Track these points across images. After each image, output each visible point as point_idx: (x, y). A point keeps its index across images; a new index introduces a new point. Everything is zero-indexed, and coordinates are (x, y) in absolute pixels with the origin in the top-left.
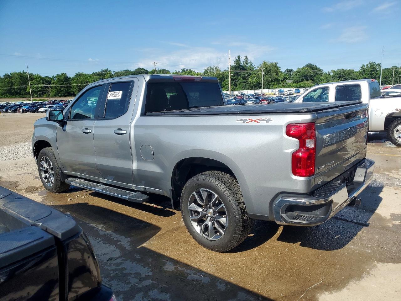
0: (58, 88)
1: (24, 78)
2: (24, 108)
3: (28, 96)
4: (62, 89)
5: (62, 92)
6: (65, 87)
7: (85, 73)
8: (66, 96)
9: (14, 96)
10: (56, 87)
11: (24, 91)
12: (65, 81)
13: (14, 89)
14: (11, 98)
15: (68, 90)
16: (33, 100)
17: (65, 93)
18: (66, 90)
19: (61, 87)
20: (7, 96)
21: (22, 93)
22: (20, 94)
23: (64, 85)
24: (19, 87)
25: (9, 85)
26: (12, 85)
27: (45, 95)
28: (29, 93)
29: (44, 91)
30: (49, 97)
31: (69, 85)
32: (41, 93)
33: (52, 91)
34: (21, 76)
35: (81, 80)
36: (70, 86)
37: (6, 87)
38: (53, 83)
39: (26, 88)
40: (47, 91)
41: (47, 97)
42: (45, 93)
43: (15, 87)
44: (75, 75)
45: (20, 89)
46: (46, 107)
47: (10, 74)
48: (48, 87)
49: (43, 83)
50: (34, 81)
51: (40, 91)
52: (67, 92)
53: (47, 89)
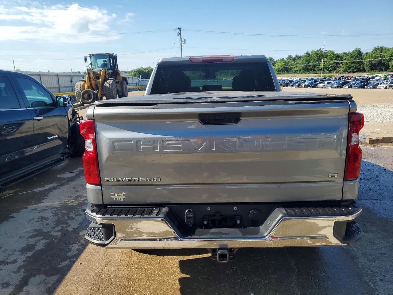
0: (349, 64)
1: (319, 55)
2: (306, 83)
3: (320, 72)
4: (352, 65)
5: (352, 68)
6: (356, 63)
7: (385, 47)
8: (355, 72)
9: (309, 72)
10: (347, 64)
11: (318, 67)
12: (357, 57)
13: (310, 66)
14: (306, 74)
15: (358, 66)
16: (323, 76)
17: (355, 69)
18: (356, 66)
19: (352, 63)
20: (303, 72)
21: (316, 69)
22: (314, 70)
23: (355, 61)
24: (314, 63)
25: (307, 62)
26: (309, 62)
27: (335, 71)
28: (321, 70)
29: (335, 67)
30: (338, 73)
31: (360, 61)
32: (332, 69)
33: (342, 67)
34: (317, 54)
35: (375, 55)
36: (362, 62)
37: (304, 64)
38: (345, 59)
39: (319, 65)
40: (337, 67)
41: (336, 73)
42: (336, 69)
43: (311, 64)
44: (373, 49)
45: (315, 66)
46: (325, 83)
47: (310, 52)
48: (339, 63)
49: (336, 59)
50: (328, 58)
51: (331, 67)
52: (357, 68)
53: (338, 65)
